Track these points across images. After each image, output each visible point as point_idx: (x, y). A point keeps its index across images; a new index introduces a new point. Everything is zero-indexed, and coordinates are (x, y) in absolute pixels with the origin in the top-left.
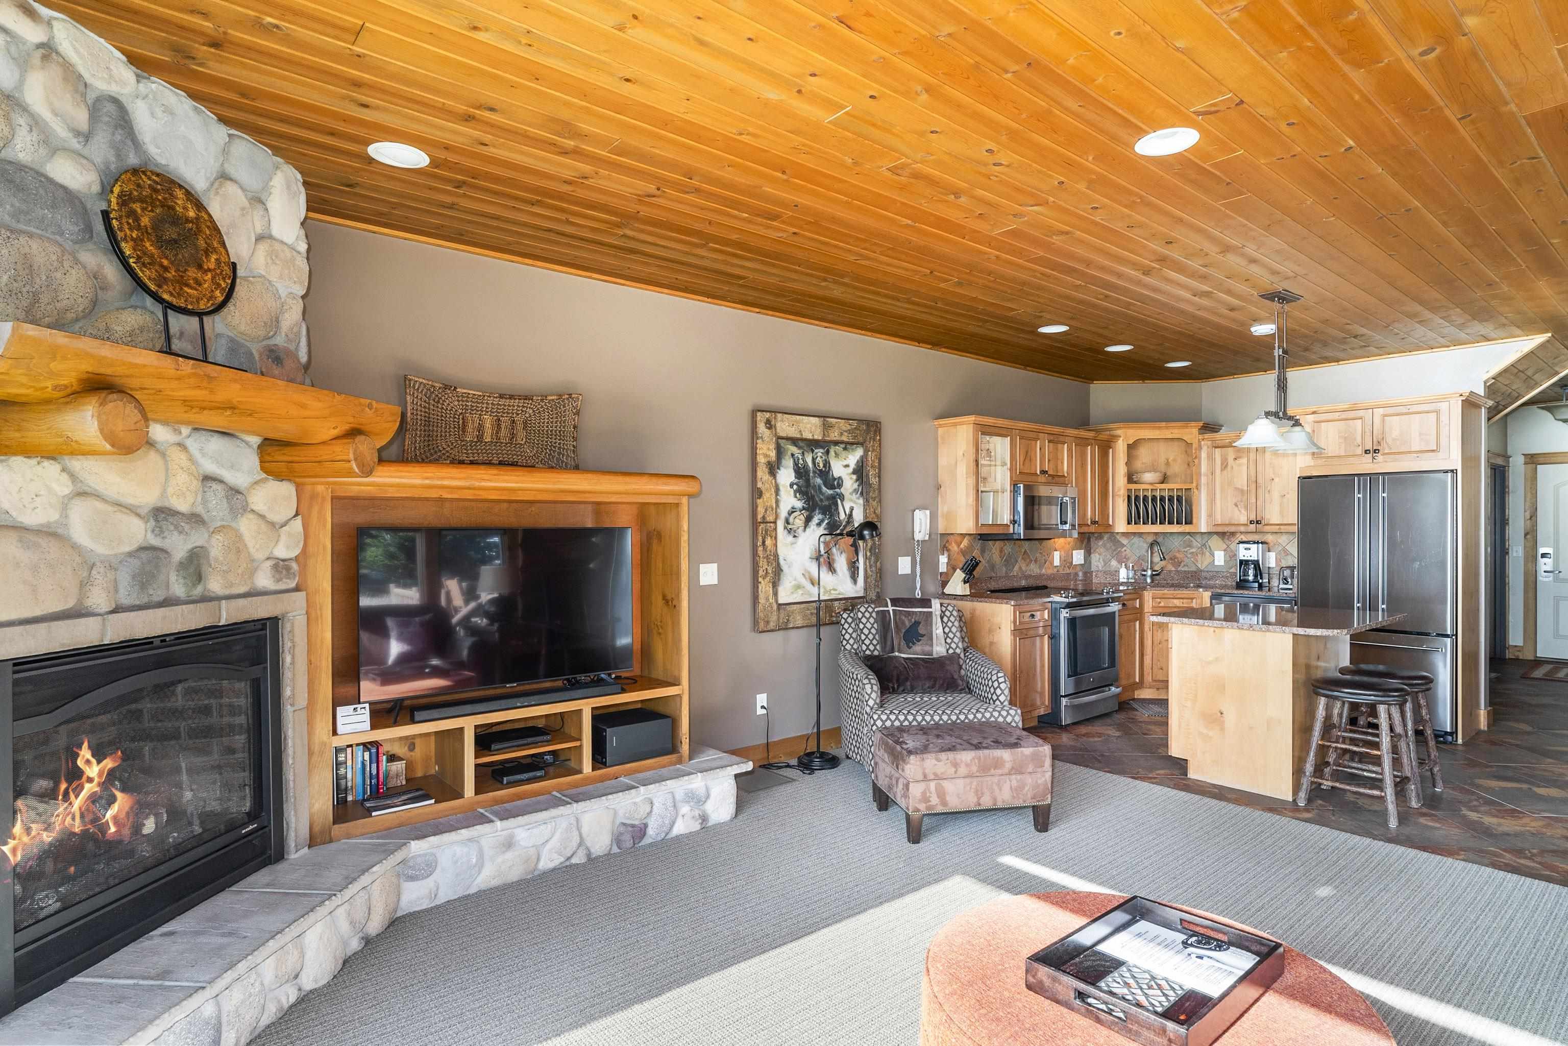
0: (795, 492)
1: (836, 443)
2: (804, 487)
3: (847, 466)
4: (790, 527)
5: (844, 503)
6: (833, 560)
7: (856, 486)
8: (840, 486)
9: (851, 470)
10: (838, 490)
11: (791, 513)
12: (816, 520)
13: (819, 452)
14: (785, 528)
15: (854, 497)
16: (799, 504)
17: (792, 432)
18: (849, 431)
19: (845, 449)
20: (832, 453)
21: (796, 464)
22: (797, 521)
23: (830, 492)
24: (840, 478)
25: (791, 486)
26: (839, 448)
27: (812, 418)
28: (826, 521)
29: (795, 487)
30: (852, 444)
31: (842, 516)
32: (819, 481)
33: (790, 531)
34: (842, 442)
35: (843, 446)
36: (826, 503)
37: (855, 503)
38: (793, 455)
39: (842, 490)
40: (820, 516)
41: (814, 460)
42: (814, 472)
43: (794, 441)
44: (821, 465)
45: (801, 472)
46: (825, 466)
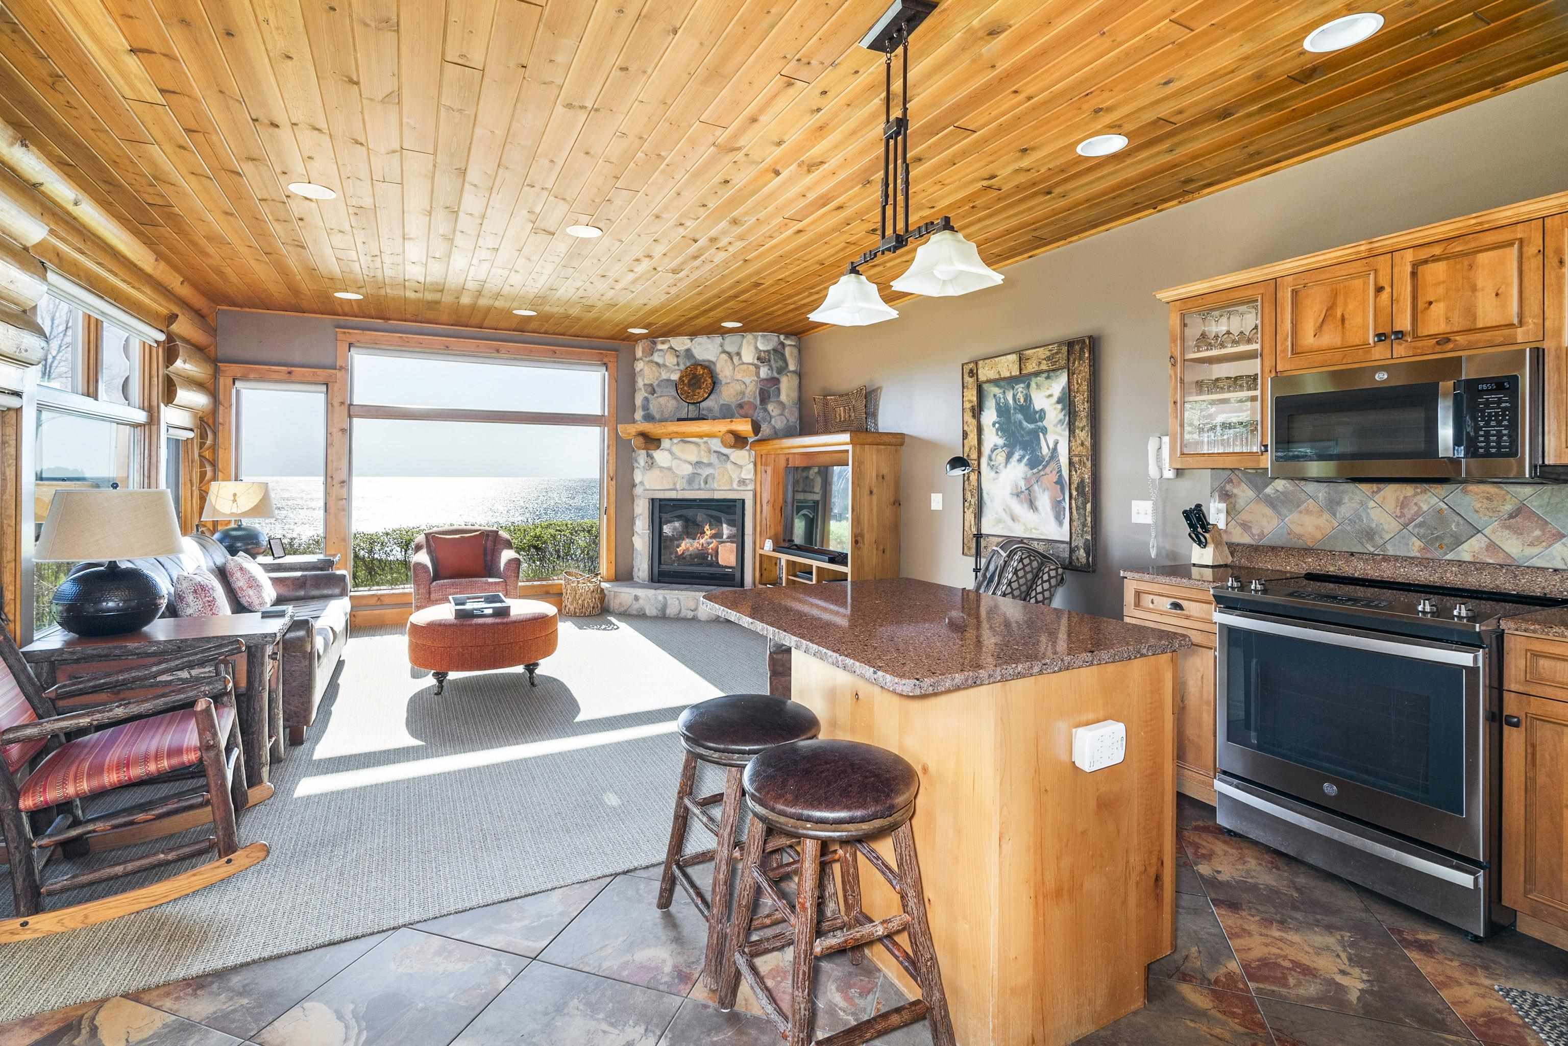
0: (997, 430)
1: (1037, 374)
2: (1006, 426)
3: (1050, 396)
4: (992, 463)
5: (1047, 436)
6: (1035, 498)
7: (1061, 416)
8: (1042, 419)
9: (1055, 398)
10: (1040, 424)
11: (993, 451)
12: (1016, 456)
13: (1020, 387)
14: (988, 464)
15: (1059, 429)
16: (1000, 442)
17: (992, 375)
18: (1048, 359)
19: (1048, 378)
20: (1033, 385)
21: (998, 404)
22: (999, 457)
23: (1031, 426)
24: (1042, 410)
25: (994, 425)
26: (1041, 379)
27: (1008, 356)
28: (1027, 457)
29: (997, 425)
30: (1053, 370)
31: (1045, 451)
32: (1019, 416)
33: (992, 467)
34: (1042, 372)
35: (1045, 375)
36: (1027, 438)
37: (1061, 435)
38: (995, 396)
39: (1045, 423)
40: (1021, 452)
41: (1014, 396)
42: (1015, 409)
43: (996, 382)
44: (1022, 400)
45: (1003, 411)
46: (1025, 400)
